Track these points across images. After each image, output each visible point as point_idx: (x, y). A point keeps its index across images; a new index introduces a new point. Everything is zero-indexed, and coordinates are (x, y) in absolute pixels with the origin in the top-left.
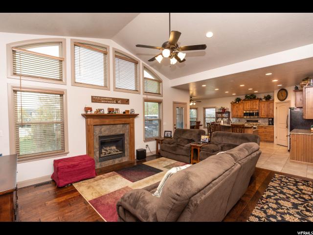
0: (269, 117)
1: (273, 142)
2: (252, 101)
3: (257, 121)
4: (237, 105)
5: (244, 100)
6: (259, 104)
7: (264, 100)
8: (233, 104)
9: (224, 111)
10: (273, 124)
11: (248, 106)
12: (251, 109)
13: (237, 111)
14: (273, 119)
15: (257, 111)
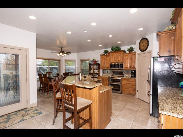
0: (132, 69)
2: (117, 53)
3: (122, 73)
4: (105, 57)
5: (111, 52)
6: (123, 56)
7: (128, 52)
8: (101, 56)
9: (95, 63)
10: (135, 76)
11: (114, 58)
12: (117, 61)
13: (105, 63)
14: (135, 71)
15: (121, 64)
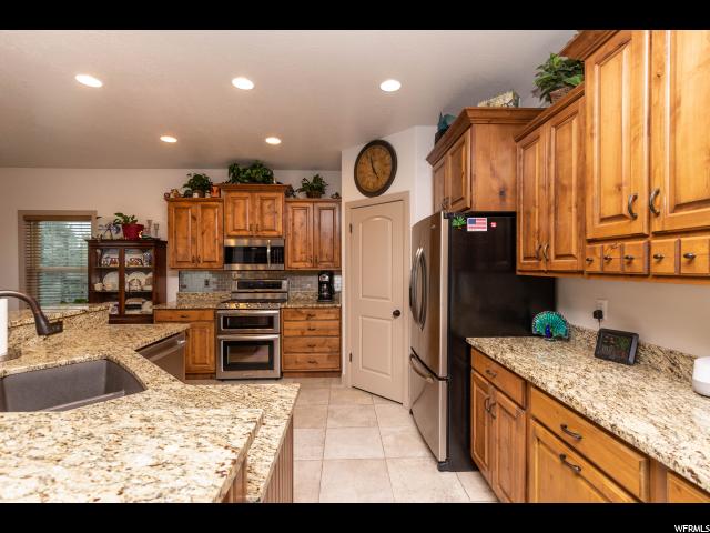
0: (322, 267)
1: (337, 373)
2: (257, 195)
3: (279, 286)
4: (196, 208)
5: (226, 187)
6: (285, 212)
7: (302, 195)
8: (173, 201)
9: (131, 232)
11: (245, 217)
12: (257, 231)
13: (194, 240)
